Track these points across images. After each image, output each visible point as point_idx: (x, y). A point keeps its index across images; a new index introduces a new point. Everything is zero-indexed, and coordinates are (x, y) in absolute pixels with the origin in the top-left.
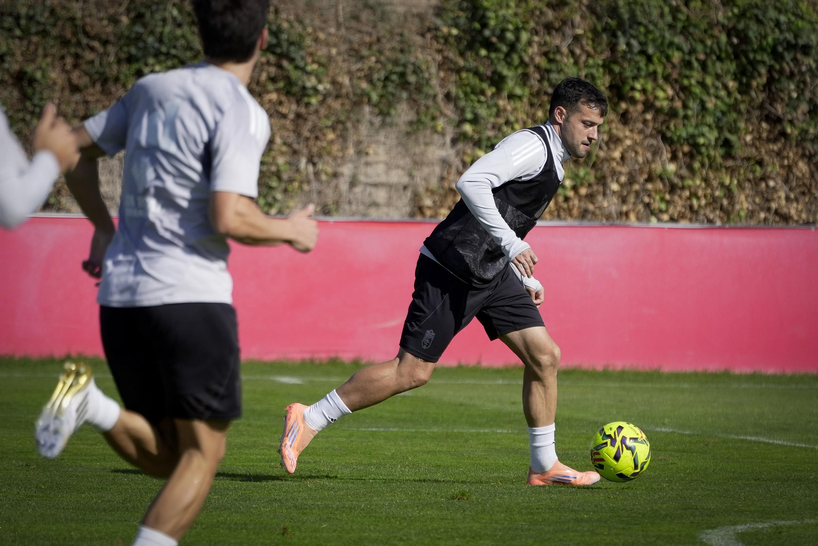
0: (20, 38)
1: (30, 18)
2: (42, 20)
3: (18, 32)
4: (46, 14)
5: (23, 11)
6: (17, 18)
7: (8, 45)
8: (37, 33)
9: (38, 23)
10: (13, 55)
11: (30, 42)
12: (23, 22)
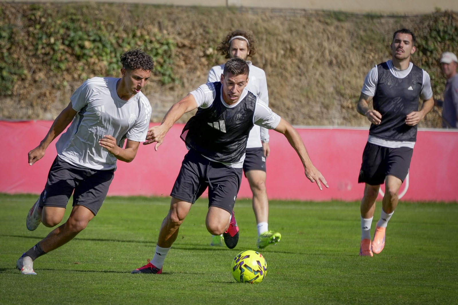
0: (440, 42)
1: (445, 32)
2: (451, 33)
3: (439, 39)
4: (453, 30)
5: (441, 28)
6: (438, 32)
7: (434, 45)
8: (449, 40)
9: (449, 34)
10: (437, 50)
11: (445, 44)
12: (442, 34)
